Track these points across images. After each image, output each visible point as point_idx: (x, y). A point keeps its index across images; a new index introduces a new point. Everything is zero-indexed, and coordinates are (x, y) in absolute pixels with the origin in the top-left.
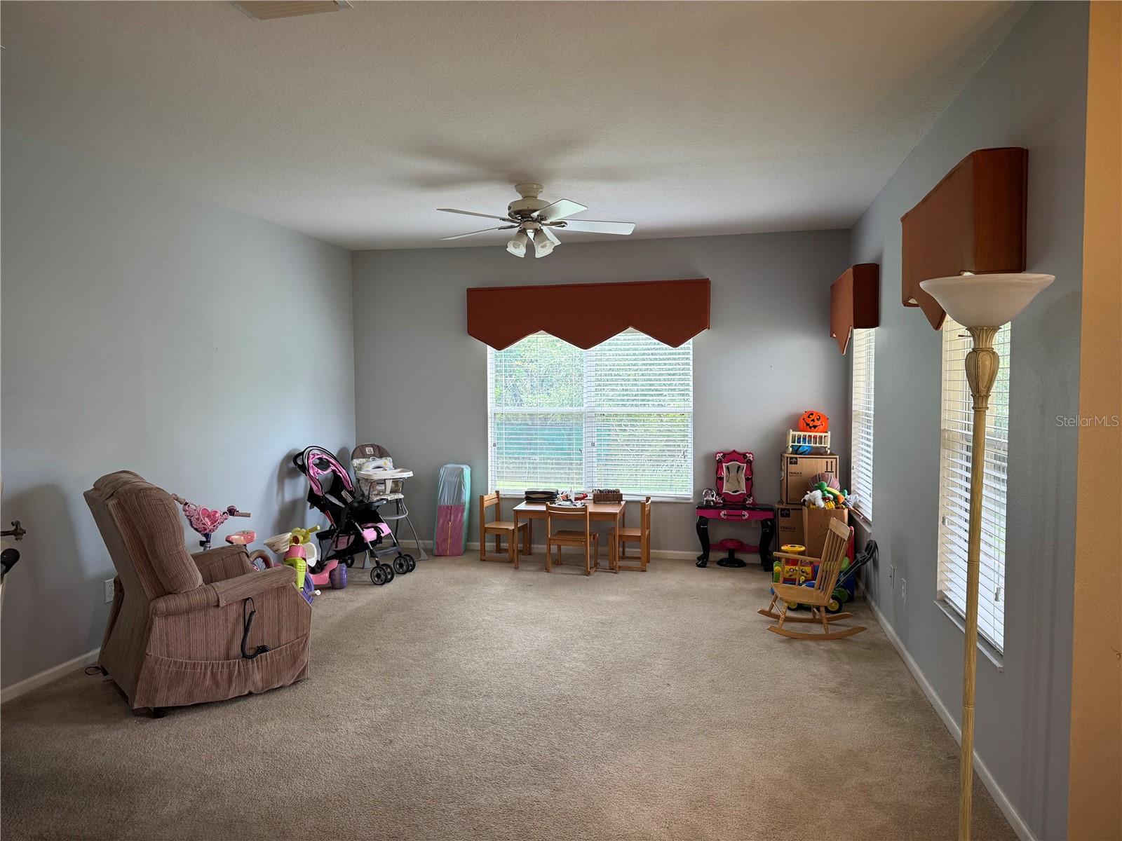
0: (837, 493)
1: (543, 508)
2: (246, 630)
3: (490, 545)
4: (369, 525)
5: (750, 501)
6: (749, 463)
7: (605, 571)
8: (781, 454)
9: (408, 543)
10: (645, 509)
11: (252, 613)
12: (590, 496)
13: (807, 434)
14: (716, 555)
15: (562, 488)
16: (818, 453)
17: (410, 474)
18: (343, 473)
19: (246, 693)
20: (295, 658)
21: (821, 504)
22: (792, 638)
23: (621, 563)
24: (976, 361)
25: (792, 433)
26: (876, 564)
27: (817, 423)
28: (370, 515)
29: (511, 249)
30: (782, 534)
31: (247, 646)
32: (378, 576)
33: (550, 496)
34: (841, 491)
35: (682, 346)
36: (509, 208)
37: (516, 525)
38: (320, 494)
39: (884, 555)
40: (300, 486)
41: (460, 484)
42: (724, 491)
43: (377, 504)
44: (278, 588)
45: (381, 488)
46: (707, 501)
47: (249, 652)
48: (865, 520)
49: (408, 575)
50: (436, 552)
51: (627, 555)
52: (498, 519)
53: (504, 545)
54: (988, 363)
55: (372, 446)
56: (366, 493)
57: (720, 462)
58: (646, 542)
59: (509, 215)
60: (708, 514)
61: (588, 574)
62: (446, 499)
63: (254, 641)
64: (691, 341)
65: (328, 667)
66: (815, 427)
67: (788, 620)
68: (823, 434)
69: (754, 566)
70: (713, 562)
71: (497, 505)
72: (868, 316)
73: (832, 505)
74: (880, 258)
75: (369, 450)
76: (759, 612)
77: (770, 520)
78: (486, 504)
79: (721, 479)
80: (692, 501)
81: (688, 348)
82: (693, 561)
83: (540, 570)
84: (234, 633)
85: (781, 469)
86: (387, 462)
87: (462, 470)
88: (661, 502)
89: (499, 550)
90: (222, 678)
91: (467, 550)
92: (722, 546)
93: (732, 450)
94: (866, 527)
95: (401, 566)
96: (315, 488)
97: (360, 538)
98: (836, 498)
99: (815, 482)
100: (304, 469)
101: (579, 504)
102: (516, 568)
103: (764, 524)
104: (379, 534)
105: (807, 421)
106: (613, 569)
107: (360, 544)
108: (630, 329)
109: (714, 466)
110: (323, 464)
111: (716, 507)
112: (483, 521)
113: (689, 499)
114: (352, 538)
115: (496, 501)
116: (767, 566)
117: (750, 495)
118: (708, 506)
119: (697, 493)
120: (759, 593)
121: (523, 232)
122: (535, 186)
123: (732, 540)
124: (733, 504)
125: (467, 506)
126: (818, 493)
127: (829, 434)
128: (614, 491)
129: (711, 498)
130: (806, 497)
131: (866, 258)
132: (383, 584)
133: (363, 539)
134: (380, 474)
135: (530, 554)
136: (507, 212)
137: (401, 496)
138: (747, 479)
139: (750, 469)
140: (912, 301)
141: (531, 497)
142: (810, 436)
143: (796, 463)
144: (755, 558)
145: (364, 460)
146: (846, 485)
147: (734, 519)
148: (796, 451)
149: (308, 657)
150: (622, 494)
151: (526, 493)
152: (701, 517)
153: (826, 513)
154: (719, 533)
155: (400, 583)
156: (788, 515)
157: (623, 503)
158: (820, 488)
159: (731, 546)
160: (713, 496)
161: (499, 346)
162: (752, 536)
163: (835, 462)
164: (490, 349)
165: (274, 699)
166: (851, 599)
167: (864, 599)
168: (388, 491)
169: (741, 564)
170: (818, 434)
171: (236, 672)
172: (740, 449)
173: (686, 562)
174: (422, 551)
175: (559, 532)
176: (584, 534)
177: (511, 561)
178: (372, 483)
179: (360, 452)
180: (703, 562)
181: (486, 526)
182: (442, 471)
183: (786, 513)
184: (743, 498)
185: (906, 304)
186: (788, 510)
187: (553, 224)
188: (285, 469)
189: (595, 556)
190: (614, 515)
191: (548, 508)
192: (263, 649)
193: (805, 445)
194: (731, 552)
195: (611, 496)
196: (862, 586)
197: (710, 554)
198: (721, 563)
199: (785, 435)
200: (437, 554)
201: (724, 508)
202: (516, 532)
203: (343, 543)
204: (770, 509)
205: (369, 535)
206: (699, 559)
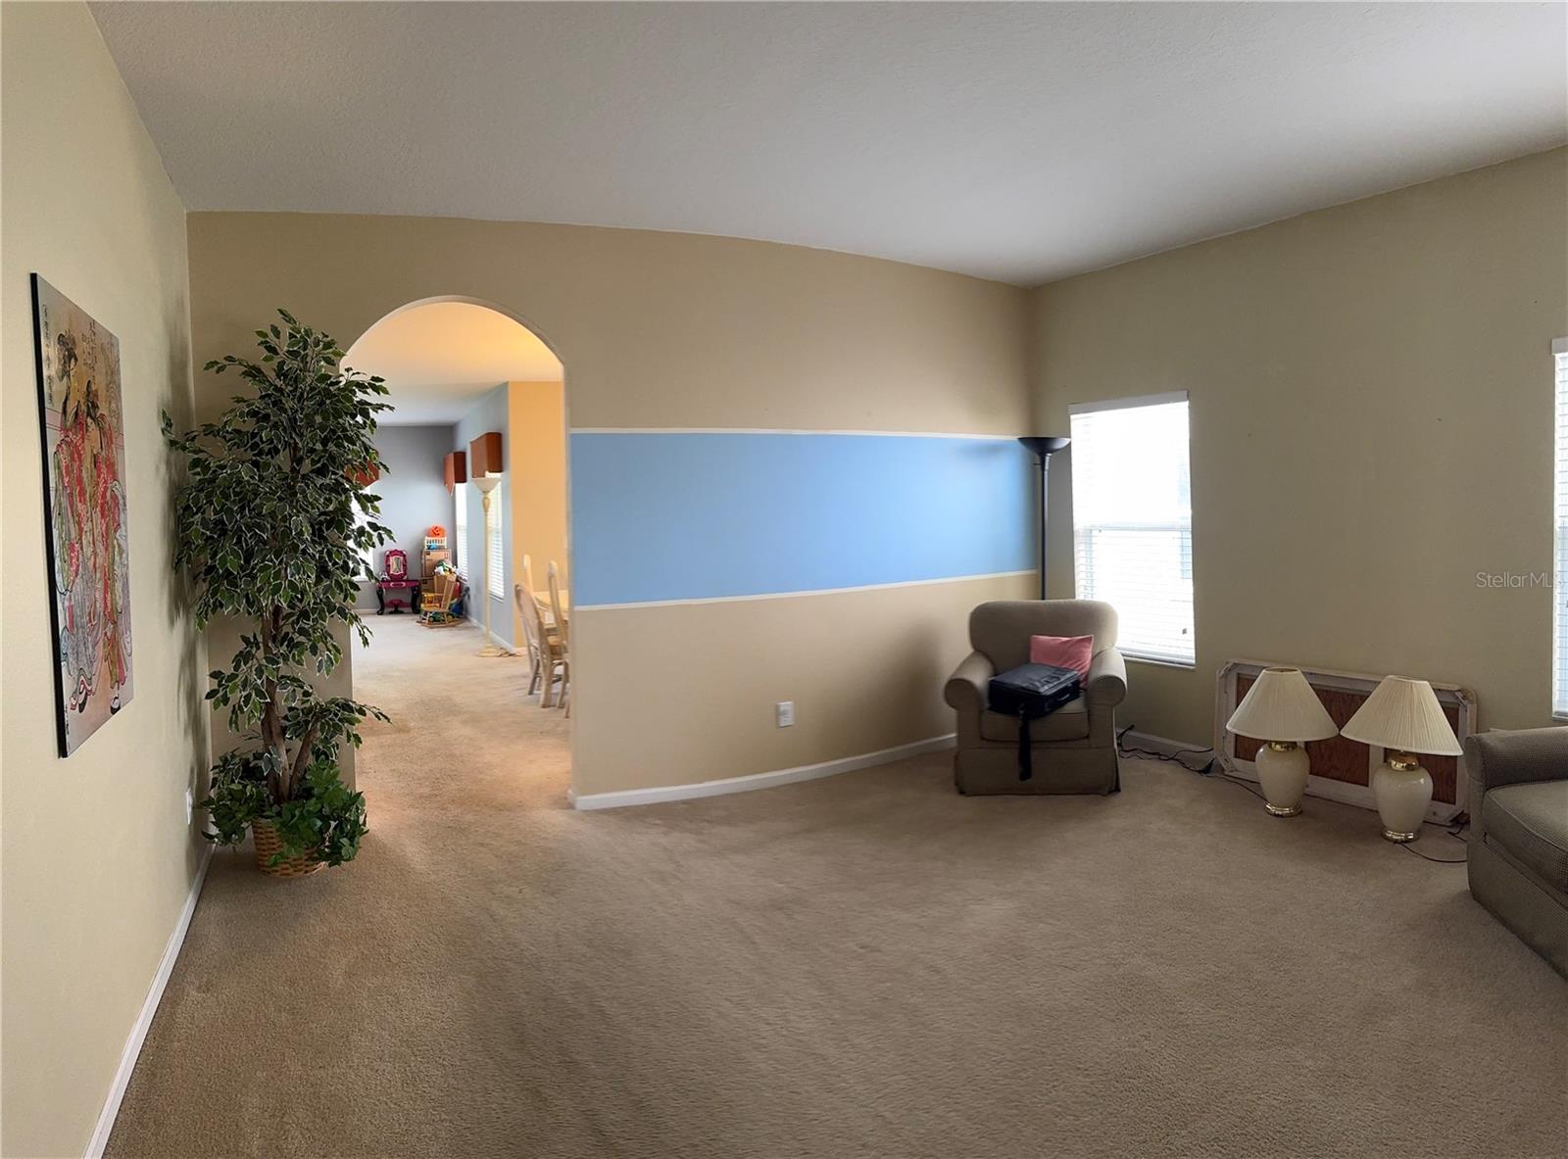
0: (450, 566)
5: (405, 578)
6: (404, 556)
8: (422, 551)
13: (434, 538)
14: (387, 610)
16: (440, 548)
21: (443, 573)
25: (427, 538)
26: (469, 597)
27: (439, 532)
30: (423, 593)
34: (453, 566)
39: (472, 592)
42: (391, 573)
46: (382, 578)
48: (465, 580)
57: (388, 556)
64: (369, 486)
66: (438, 534)
68: (443, 538)
69: (408, 613)
70: (386, 614)
72: (461, 478)
73: (448, 573)
77: (417, 584)
79: (389, 566)
85: (422, 558)
92: (392, 603)
98: (450, 569)
99: (440, 563)
103: (413, 589)
105: (435, 532)
109: (385, 559)
111: (388, 581)
116: (416, 611)
117: (405, 574)
118: (382, 582)
120: (411, 623)
123: (396, 600)
126: (441, 568)
127: (446, 538)
130: (435, 571)
131: (461, 449)
138: (403, 565)
139: (405, 560)
142: (436, 540)
143: (429, 554)
144: (410, 610)
146: (455, 563)
148: (429, 548)
152: (379, 588)
153: (445, 577)
154: (388, 597)
156: (426, 583)
158: (442, 565)
159: (396, 602)
160: (384, 576)
162: (407, 598)
163: (449, 553)
169: (402, 613)
170: (441, 538)
172: (401, 550)
180: (381, 613)
183: (425, 581)
185: (474, 477)
186: (426, 579)
193: (434, 545)
194: (396, 606)
196: (464, 608)
197: (385, 609)
198: (391, 613)
199: (423, 540)
201: (391, 582)
204: (416, 580)
206: (378, 612)
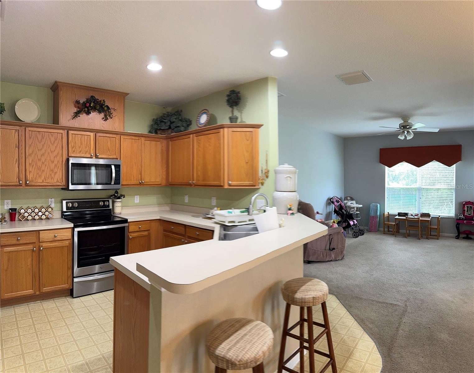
1: (405, 218)
2: (330, 244)
3: (386, 229)
4: (351, 220)
7: (425, 239)
9: (362, 228)
10: (438, 219)
11: (332, 239)
12: (420, 215)
15: (409, 212)
17: (361, 206)
18: (343, 204)
19: (330, 260)
20: (342, 252)
23: (430, 237)
28: (351, 217)
29: (399, 137)
32: (355, 235)
33: (406, 214)
37: (395, 223)
38: (338, 210)
40: (332, 207)
41: (377, 209)
43: (353, 214)
44: (338, 233)
46: (460, 217)
47: (331, 249)
49: (362, 236)
50: (369, 231)
51: (431, 234)
52: (388, 221)
53: (390, 230)
55: (349, 197)
56: (349, 211)
57: (464, 205)
58: (438, 230)
60: (460, 222)
61: (420, 239)
62: (372, 214)
63: (332, 247)
71: (388, 217)
75: (349, 198)
78: (385, 216)
79: (465, 210)
80: (454, 218)
81: (454, 167)
82: (454, 237)
83: (403, 237)
84: (327, 243)
86: (354, 202)
87: (377, 205)
88: (444, 218)
90: (325, 255)
91: (378, 231)
92: (464, 232)
93: (468, 201)
95: (360, 233)
96: (336, 208)
97: (349, 224)
100: (333, 202)
101: (416, 217)
102: (396, 236)
104: (354, 223)
106: (427, 238)
108: (434, 161)
109: (462, 206)
110: (338, 202)
111: (463, 219)
112: (384, 221)
114: (347, 223)
115: (388, 215)
119: (456, 215)
121: (404, 132)
124: (469, 219)
125: (379, 216)
128: (428, 214)
132: (356, 238)
134: (352, 206)
135: (399, 233)
136: (399, 126)
137: (359, 212)
141: (400, 214)
145: (347, 201)
147: (469, 224)
149: (345, 252)
150: (430, 215)
151: (398, 213)
152: (457, 223)
154: (463, 228)
155: (360, 238)
157: (431, 218)
159: (467, 233)
161: (390, 166)
164: (386, 168)
168: (355, 211)
169: (471, 238)
171: (328, 254)
172: (471, 201)
173: (452, 237)
174: (365, 230)
175: (409, 226)
176: (418, 227)
177: (393, 234)
178: (351, 208)
179: (346, 199)
180: (458, 237)
181: (385, 223)
182: (371, 205)
184: (472, 217)
187: (412, 129)
188: (328, 203)
189: (422, 234)
190: (429, 221)
192: (334, 249)
194: (468, 235)
197: (460, 235)
198: (464, 238)
202: (396, 225)
203: (344, 225)
205: (352, 223)
206: (456, 236)
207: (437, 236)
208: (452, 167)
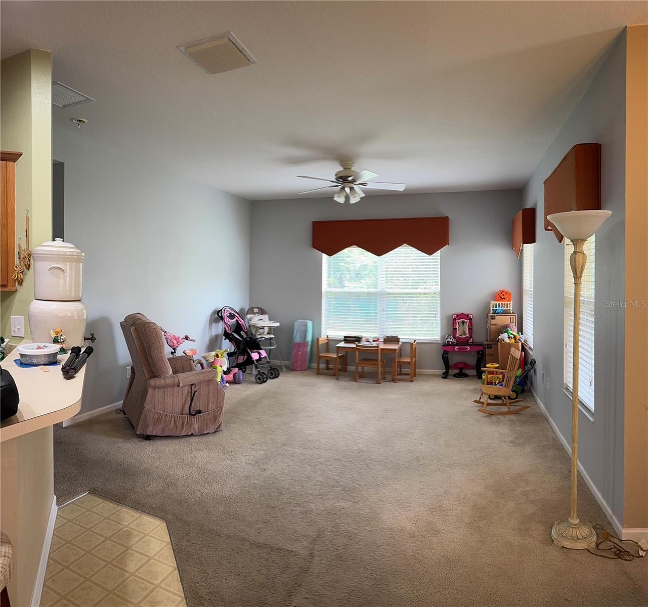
0: (515, 334)
1: (354, 346)
2: (192, 400)
3: (322, 366)
4: (255, 351)
5: (471, 341)
6: (470, 319)
7: (389, 381)
8: (488, 315)
9: (276, 362)
10: (413, 348)
11: (195, 392)
12: (382, 340)
13: (500, 302)
14: (453, 371)
15: (364, 334)
16: (506, 313)
17: (278, 324)
18: (242, 322)
19: (190, 434)
20: (215, 418)
21: (507, 340)
22: (491, 414)
23: (399, 377)
24: (575, 258)
25: (492, 302)
26: (535, 371)
27: (506, 296)
28: (255, 345)
29: (336, 199)
30: (487, 358)
31: (192, 409)
32: (259, 379)
33: (358, 339)
34: (518, 333)
35: (434, 254)
36: (336, 175)
37: (337, 355)
38: (229, 332)
39: (539, 366)
40: (219, 328)
41: (306, 331)
42: (457, 336)
43: (259, 340)
44: (208, 380)
45: (261, 331)
46: (448, 341)
47: (193, 413)
48: (530, 348)
49: (275, 379)
50: (291, 368)
51: (402, 372)
52: (328, 351)
53: (331, 366)
54: (581, 259)
55: (257, 308)
56: (254, 333)
57: (455, 319)
58: (414, 365)
59: (336, 179)
60: (448, 349)
61: (379, 383)
62: (298, 339)
63: (195, 407)
64: (439, 251)
65: (232, 425)
66: (504, 298)
67: (489, 404)
68: (509, 303)
69: (473, 376)
70: (450, 375)
71: (327, 343)
72: (530, 238)
73: (513, 340)
74: (536, 205)
75: (256, 310)
76: (474, 401)
77: (482, 351)
78: (321, 343)
79: (456, 329)
80: (439, 342)
81: (437, 256)
82: (440, 375)
83: (352, 380)
84: (185, 401)
85: (487, 322)
86: (265, 317)
87: (307, 323)
88: (422, 343)
89: (328, 368)
90: (179, 424)
91: (309, 368)
92: (456, 366)
93: (461, 313)
94: (530, 352)
95: (272, 374)
96: (227, 329)
97: (250, 358)
98: (515, 337)
99: (504, 329)
100: (222, 318)
101: (375, 344)
102: (337, 379)
103: (478, 352)
104: (260, 356)
105: (501, 296)
106: (394, 380)
107: (250, 361)
108: (405, 245)
109: (452, 322)
110: (231, 316)
111: (453, 345)
112: (318, 353)
113: (438, 341)
114: (246, 357)
115: (326, 341)
116: (479, 376)
117: (471, 337)
118: (448, 344)
119: (443, 337)
120: (474, 391)
121: (343, 189)
122: (350, 162)
123: (461, 363)
124: (462, 342)
125: (310, 343)
126: (505, 335)
127: (511, 302)
128: (395, 337)
129: (450, 340)
130: (500, 337)
131: (529, 205)
132: (262, 383)
133: (251, 358)
134: (260, 324)
135: (346, 371)
136: (335, 177)
137: (273, 336)
138: (469, 329)
139: (471, 323)
140: (549, 228)
141: (347, 339)
142: (502, 304)
143: (495, 319)
144: (473, 372)
145: (253, 315)
146: (520, 330)
147: (462, 351)
148: (495, 312)
149: (222, 419)
150: (399, 339)
151: (345, 337)
152: (444, 351)
153: (510, 345)
154: (454, 359)
155: (271, 383)
156: (491, 348)
157: (400, 343)
158: (507, 332)
159: (460, 366)
160: (451, 339)
161: (330, 253)
162: (472, 360)
163: (515, 318)
164: (325, 256)
165: (204, 439)
166: (523, 391)
167: (530, 391)
168: (266, 333)
169: (466, 376)
170: (506, 303)
171: (186, 422)
172: (466, 313)
173: (436, 376)
174: (283, 367)
175: (364, 360)
176: (377, 360)
177: (334, 375)
178: (257, 328)
179: (251, 311)
180: (445, 376)
181: (321, 355)
182: (296, 323)
183: (489, 346)
184: (467, 339)
185: (546, 229)
186: (491, 344)
187: (360, 184)
189: (384, 374)
190: (395, 350)
191: (357, 346)
192: (199, 412)
193: (499, 309)
194: (461, 369)
195: (394, 340)
196: (529, 384)
197: (450, 371)
198: (456, 376)
199: (489, 303)
200: (292, 369)
201: (456, 345)
202: (338, 359)
203: (241, 359)
204: (481, 345)
205: (255, 356)
206: (443, 374)
207: (409, 374)
208: (434, 256)
